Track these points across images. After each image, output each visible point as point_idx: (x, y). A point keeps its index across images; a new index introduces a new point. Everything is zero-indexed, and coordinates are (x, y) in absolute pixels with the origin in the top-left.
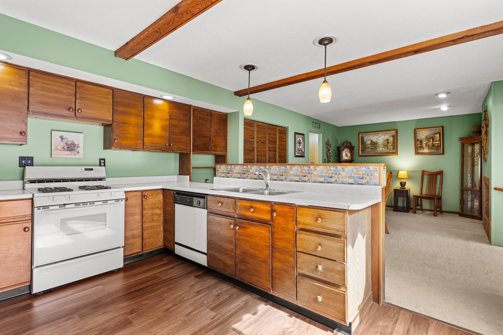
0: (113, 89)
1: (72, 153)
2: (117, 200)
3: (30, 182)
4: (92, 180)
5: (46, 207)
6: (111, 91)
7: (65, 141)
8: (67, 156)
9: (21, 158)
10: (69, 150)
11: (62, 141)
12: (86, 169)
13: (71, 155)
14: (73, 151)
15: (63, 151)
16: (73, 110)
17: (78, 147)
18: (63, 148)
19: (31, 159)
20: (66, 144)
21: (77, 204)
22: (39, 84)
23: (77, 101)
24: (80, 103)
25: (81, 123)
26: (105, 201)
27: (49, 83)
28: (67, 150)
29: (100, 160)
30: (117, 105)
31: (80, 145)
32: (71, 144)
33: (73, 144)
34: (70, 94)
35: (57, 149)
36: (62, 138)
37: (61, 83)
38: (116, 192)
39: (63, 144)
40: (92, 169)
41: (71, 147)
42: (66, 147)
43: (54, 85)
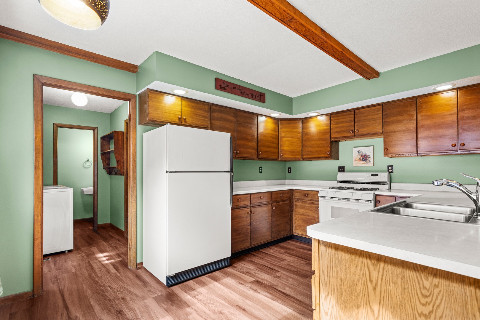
0: (382, 104)
1: (366, 163)
2: (367, 201)
3: (340, 183)
4: (377, 184)
5: (324, 197)
6: (381, 107)
7: (360, 154)
8: (362, 164)
9: (339, 167)
10: (364, 161)
11: (359, 154)
12: (372, 175)
13: (365, 164)
14: (366, 161)
15: (360, 161)
16: (353, 132)
17: (369, 157)
18: (360, 159)
19: (344, 167)
20: (361, 156)
21: (340, 199)
22: (335, 121)
23: (356, 124)
24: (357, 125)
25: (372, 138)
26: (357, 200)
27: (340, 118)
28: (362, 161)
29: (389, 166)
30: (387, 117)
31: (370, 156)
32: (364, 156)
33: (366, 156)
34: (351, 121)
35: (356, 160)
36: (359, 152)
37: (346, 115)
38: (366, 194)
39: (359, 156)
40: (377, 175)
41: (364, 158)
42: (361, 159)
43: (342, 118)
